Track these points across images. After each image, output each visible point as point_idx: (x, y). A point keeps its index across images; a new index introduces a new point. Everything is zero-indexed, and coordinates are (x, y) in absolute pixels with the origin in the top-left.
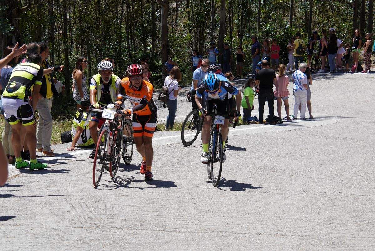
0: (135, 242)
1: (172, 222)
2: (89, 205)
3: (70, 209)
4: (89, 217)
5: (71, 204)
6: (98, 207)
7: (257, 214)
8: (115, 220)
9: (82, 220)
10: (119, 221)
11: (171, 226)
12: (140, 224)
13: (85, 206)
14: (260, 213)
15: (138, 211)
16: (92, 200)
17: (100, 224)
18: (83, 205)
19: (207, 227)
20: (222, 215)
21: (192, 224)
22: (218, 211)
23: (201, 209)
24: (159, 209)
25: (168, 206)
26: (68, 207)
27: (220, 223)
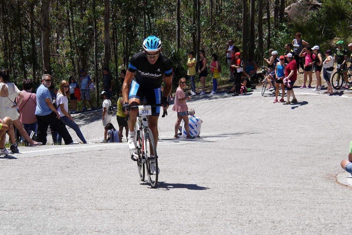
0: (27, 218)
1: (65, 205)
8: (3, 204)
10: (7, 205)
11: (64, 208)
15: (27, 198)
19: (103, 207)
20: (118, 199)
21: (87, 206)
22: (114, 197)
24: (50, 197)
25: (60, 195)
27: (117, 204)
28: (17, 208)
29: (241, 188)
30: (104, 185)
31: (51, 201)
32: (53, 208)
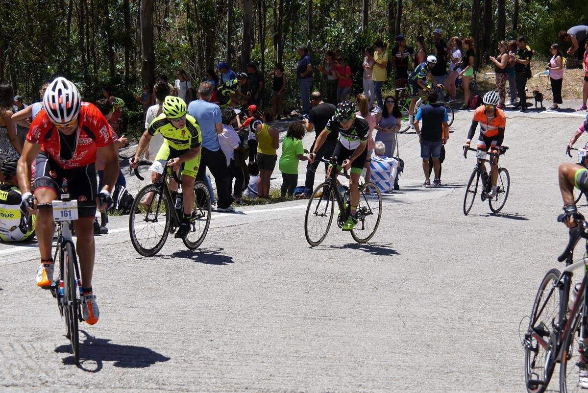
1: (174, 374)
2: (26, 345)
4: (28, 367)
6: (42, 349)
7: (321, 357)
9: (16, 372)
11: (171, 380)
12: (118, 378)
13: (20, 348)
14: (325, 354)
16: (31, 336)
17: (47, 379)
18: (17, 346)
20: (259, 359)
21: (209, 376)
22: (252, 353)
23: (224, 351)
27: (257, 374)
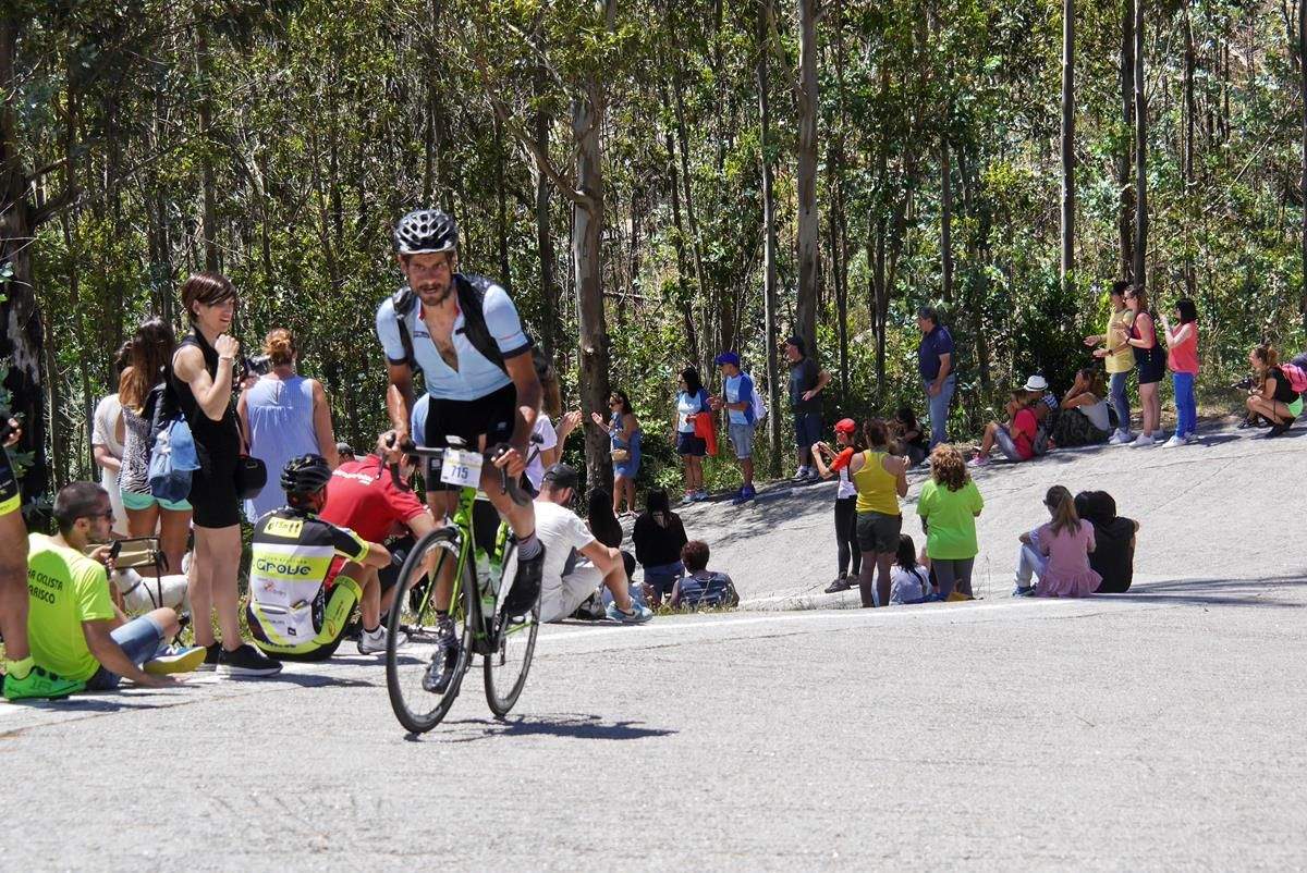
1: (615, 834)
2: (285, 798)
3: (211, 810)
4: (284, 829)
5: (215, 798)
6: (321, 802)
7: (956, 813)
8: (388, 830)
10: (404, 832)
11: (609, 844)
13: (273, 802)
14: (964, 807)
15: (480, 808)
16: (300, 786)
17: (326, 844)
18: (264, 800)
20: (813, 815)
21: (696, 837)
22: (797, 807)
24: (564, 803)
25: (602, 796)
26: (206, 805)
28: (437, 845)
29: (1278, 778)
30: (766, 764)
31: (565, 821)
32: (567, 844)
